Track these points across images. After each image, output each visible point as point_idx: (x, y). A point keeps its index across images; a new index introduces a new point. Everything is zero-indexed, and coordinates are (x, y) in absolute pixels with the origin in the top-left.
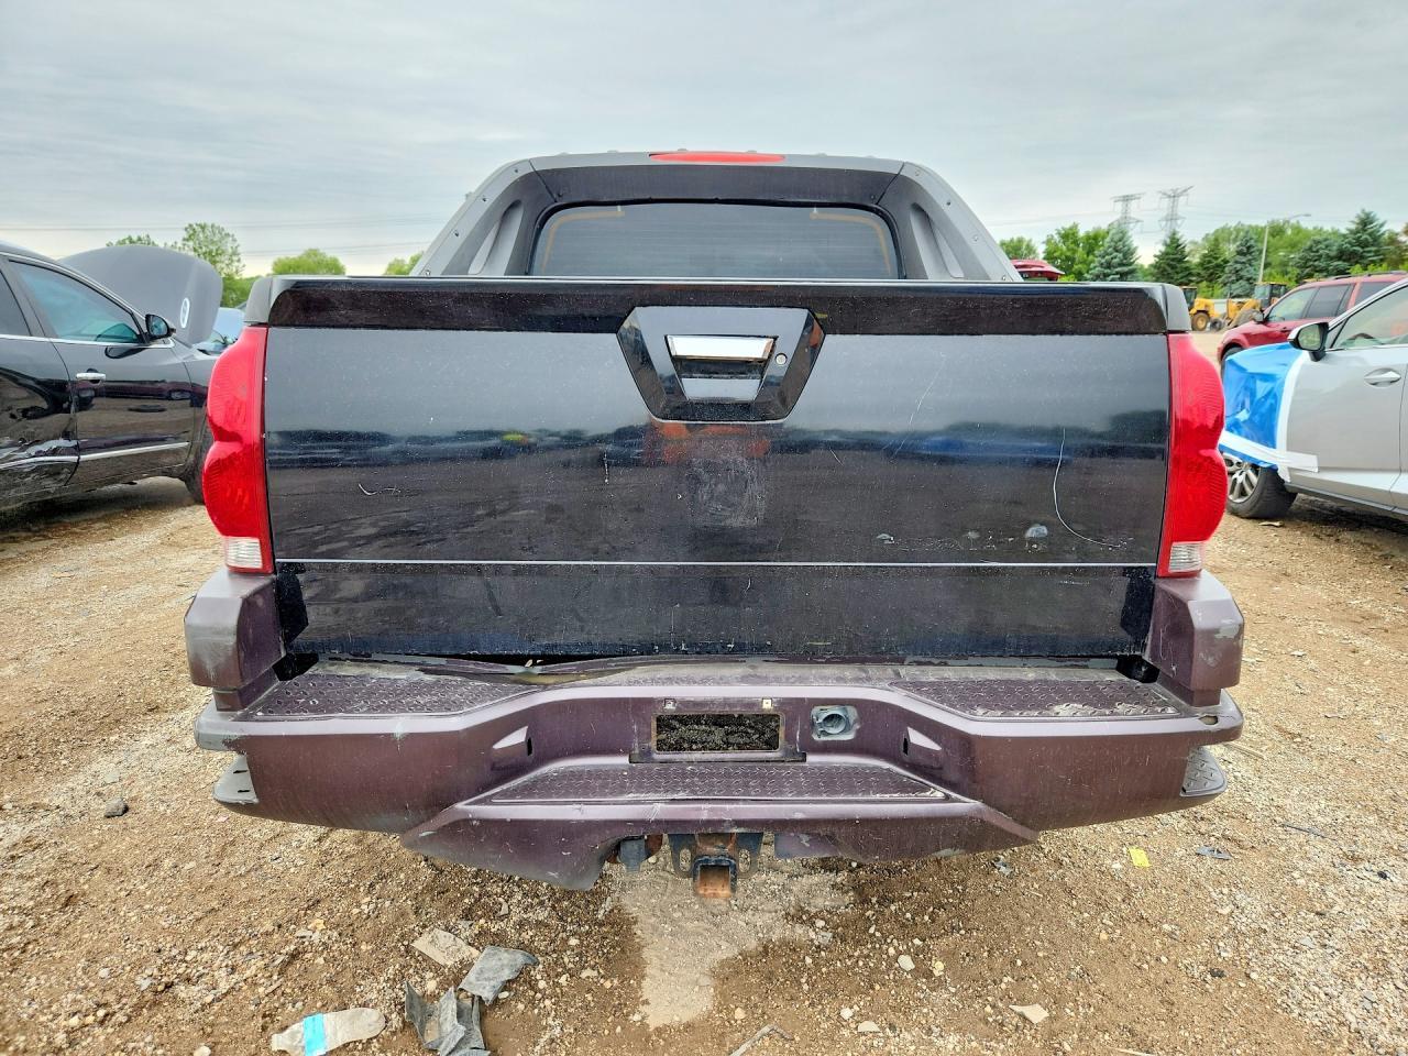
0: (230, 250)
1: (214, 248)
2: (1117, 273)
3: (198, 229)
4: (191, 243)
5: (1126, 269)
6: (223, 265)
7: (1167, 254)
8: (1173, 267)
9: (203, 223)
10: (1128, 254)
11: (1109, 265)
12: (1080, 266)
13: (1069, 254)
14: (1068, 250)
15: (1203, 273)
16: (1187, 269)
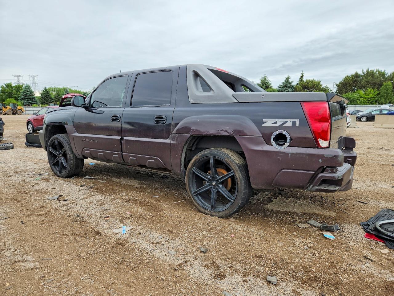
2: (29, 98)
5: (32, 97)
7: (44, 93)
8: (47, 97)
10: (31, 93)
11: (26, 96)
12: (15, 95)
13: (10, 91)
14: (10, 90)
15: (56, 99)
16: (51, 98)
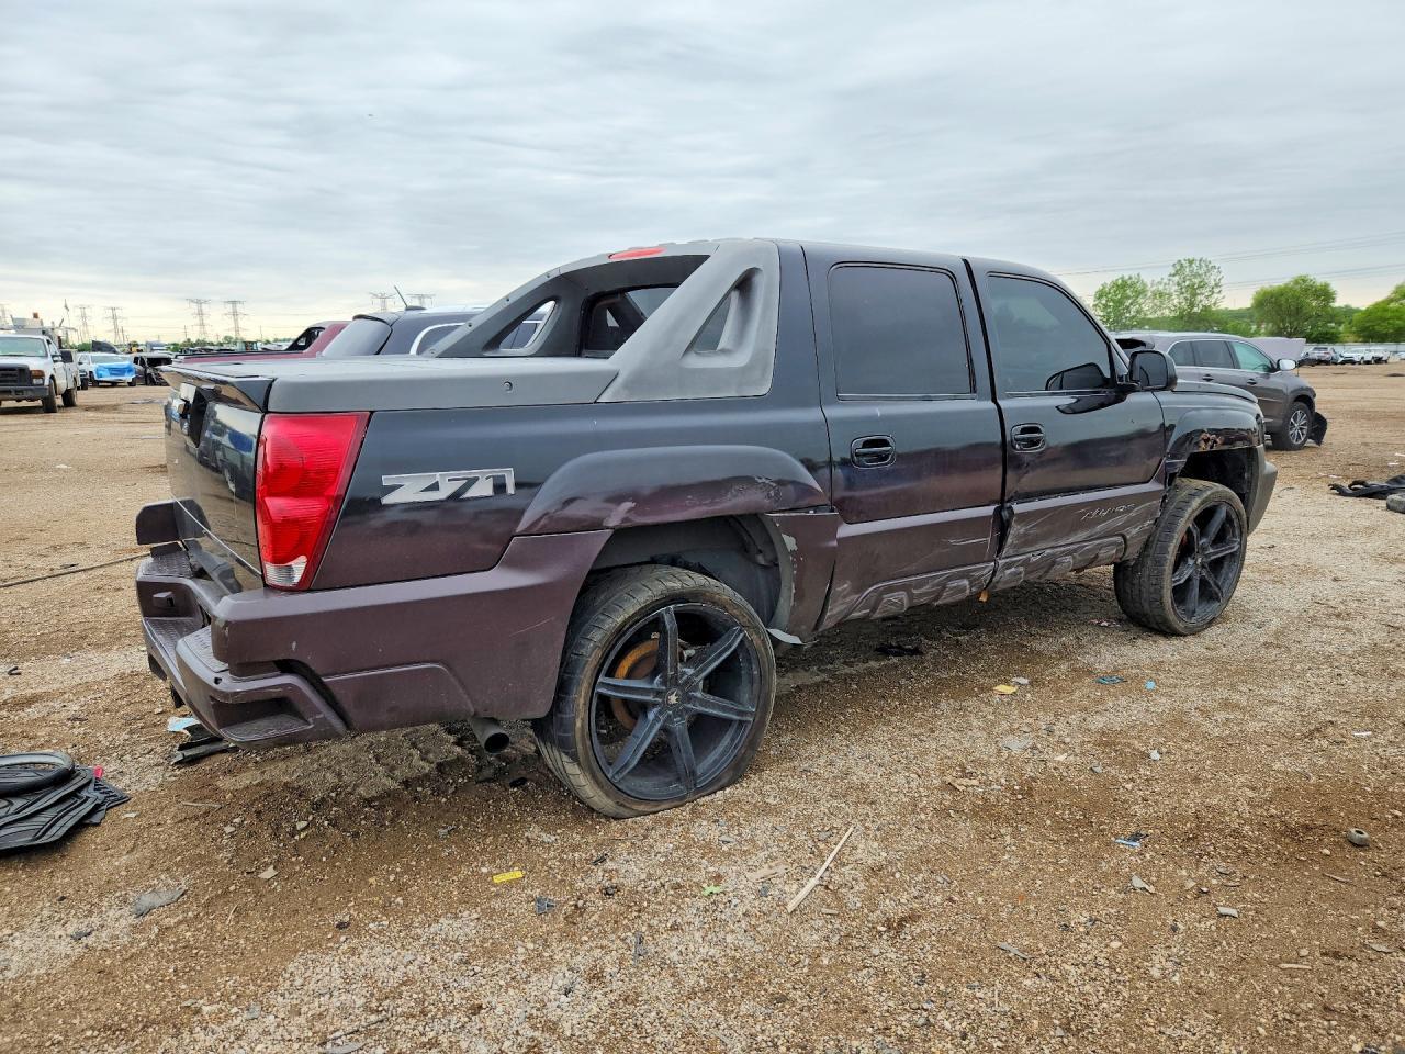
0: (1213, 283)
1: (1196, 281)
3: (1186, 264)
4: (1176, 278)
6: (1202, 297)
9: (1191, 259)
